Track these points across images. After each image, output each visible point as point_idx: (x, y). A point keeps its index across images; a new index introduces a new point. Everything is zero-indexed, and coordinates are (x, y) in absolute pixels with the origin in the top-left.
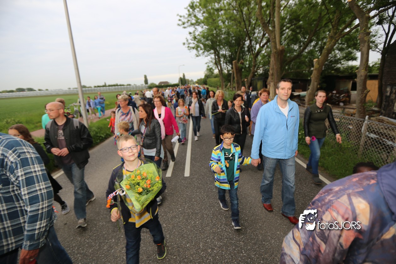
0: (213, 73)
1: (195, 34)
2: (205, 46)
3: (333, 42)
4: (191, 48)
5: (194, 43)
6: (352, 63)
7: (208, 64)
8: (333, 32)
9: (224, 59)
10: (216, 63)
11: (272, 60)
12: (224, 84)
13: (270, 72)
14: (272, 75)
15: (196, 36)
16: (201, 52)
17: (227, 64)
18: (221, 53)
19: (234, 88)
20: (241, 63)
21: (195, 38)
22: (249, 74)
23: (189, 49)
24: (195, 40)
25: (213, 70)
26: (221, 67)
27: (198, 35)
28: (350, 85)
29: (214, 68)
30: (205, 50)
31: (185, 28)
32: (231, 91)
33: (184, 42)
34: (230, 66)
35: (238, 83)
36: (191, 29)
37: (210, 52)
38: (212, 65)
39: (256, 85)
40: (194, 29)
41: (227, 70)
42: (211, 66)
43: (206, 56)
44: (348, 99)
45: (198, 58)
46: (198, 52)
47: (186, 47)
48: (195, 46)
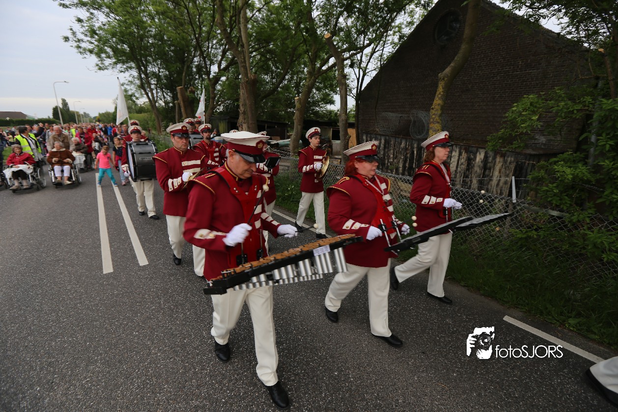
0: (134, 102)
1: (93, 26)
2: (115, 50)
3: (313, 80)
4: (85, 49)
5: (92, 43)
6: (330, 107)
7: (125, 86)
8: (312, 67)
9: (157, 81)
10: (142, 87)
11: (242, 92)
13: (242, 109)
14: (244, 113)
16: (108, 62)
17: (163, 92)
18: (150, 69)
20: (190, 92)
21: (93, 32)
23: (80, 52)
24: (92, 37)
25: (137, 98)
26: (152, 94)
27: (100, 28)
28: (330, 134)
29: (137, 95)
30: (117, 59)
31: (64, 6)
33: (65, 35)
34: (169, 94)
36: (83, 13)
37: (127, 65)
38: (132, 89)
40: (88, 14)
41: (163, 100)
43: (121, 72)
44: (330, 149)
45: (102, 71)
46: (102, 61)
47: (72, 46)
48: (94, 49)
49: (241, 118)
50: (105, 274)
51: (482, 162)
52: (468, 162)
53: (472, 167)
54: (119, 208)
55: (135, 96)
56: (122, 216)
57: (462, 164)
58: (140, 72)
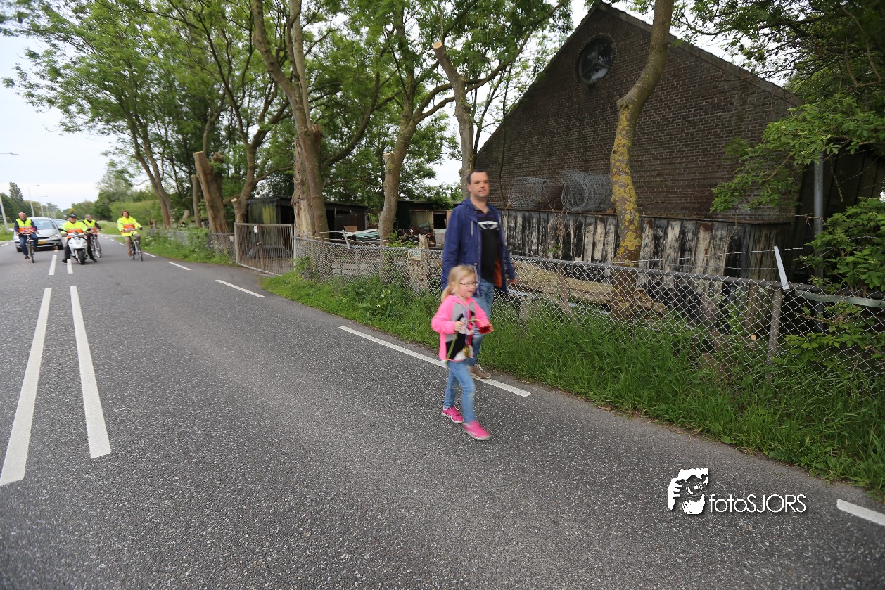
0: (126, 181)
1: (55, 62)
2: (92, 101)
4: (40, 100)
5: (53, 89)
7: (111, 156)
9: (164, 149)
10: (139, 156)
11: (298, 151)
12: (172, 212)
13: (297, 179)
14: (302, 183)
15: (58, 66)
16: (81, 119)
17: (173, 165)
18: (153, 129)
19: (203, 223)
20: (216, 160)
21: (55, 73)
22: (240, 189)
23: (33, 103)
24: (53, 80)
25: (132, 176)
27: (67, 67)
28: (431, 220)
29: (131, 170)
30: (96, 115)
32: (198, 228)
34: (184, 168)
35: (213, 207)
37: (112, 124)
38: (122, 161)
39: (261, 214)
41: (173, 177)
42: (123, 165)
43: (102, 133)
45: (70, 133)
46: (71, 118)
47: (20, 95)
48: (56, 98)
49: (297, 193)
50: (3, 486)
51: (677, 240)
52: (655, 242)
53: (663, 250)
55: (128, 172)
57: (646, 245)
58: (134, 133)
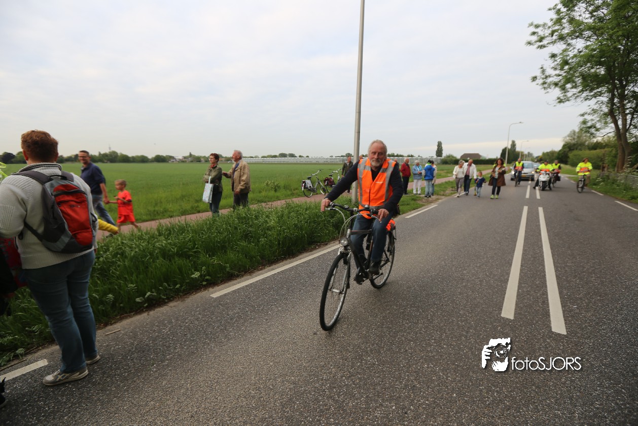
0: (592, 134)
1: (568, 55)
2: (584, 77)
4: (549, 85)
5: (560, 75)
7: (586, 117)
10: (610, 114)
12: (629, 158)
15: (568, 58)
16: (575, 91)
21: (566, 62)
23: (544, 88)
24: (562, 69)
25: (597, 130)
26: (624, 121)
27: (575, 56)
29: (598, 125)
30: (584, 87)
31: (541, 47)
33: (534, 75)
36: (559, 47)
37: (595, 91)
40: (564, 46)
42: (593, 122)
43: (586, 100)
45: (562, 104)
46: (565, 92)
47: (538, 84)
48: (560, 81)
50: (503, 318)
54: (542, 247)
55: (595, 127)
56: (542, 256)
